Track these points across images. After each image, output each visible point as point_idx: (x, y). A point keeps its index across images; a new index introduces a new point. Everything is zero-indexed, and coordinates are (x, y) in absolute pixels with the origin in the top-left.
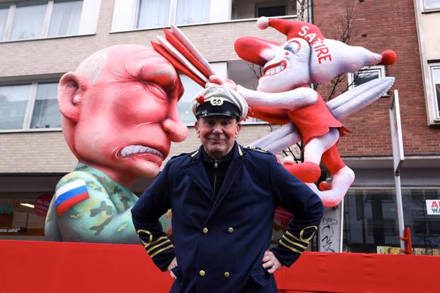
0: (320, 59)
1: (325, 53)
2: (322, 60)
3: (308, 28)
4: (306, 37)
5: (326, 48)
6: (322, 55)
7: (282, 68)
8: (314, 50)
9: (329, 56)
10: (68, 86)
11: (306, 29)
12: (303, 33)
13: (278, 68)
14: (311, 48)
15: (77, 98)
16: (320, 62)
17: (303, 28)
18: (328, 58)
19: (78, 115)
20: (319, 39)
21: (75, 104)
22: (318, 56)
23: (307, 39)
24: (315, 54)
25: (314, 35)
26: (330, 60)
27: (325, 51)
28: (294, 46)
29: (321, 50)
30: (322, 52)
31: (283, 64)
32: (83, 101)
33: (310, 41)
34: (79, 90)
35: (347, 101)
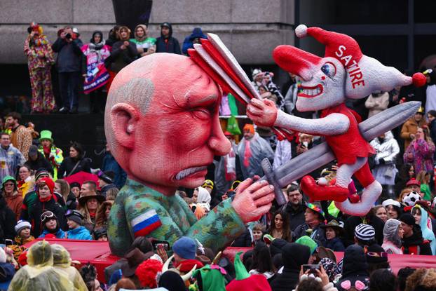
0: (354, 84)
1: (358, 79)
2: (356, 85)
3: (344, 48)
4: (342, 59)
5: (360, 73)
6: (356, 81)
7: (319, 92)
8: (349, 75)
9: (363, 81)
10: (119, 115)
11: (342, 49)
12: (339, 53)
13: (315, 92)
14: (346, 72)
15: (130, 128)
16: (354, 87)
17: (340, 49)
18: (361, 84)
19: (133, 143)
20: (354, 61)
21: (129, 133)
22: (352, 81)
23: (343, 62)
24: (350, 79)
25: (350, 57)
26: (364, 85)
27: (359, 76)
28: (330, 68)
29: (355, 75)
30: (356, 78)
31: (320, 87)
32: (137, 131)
33: (346, 65)
34: (131, 120)
35: (378, 124)
